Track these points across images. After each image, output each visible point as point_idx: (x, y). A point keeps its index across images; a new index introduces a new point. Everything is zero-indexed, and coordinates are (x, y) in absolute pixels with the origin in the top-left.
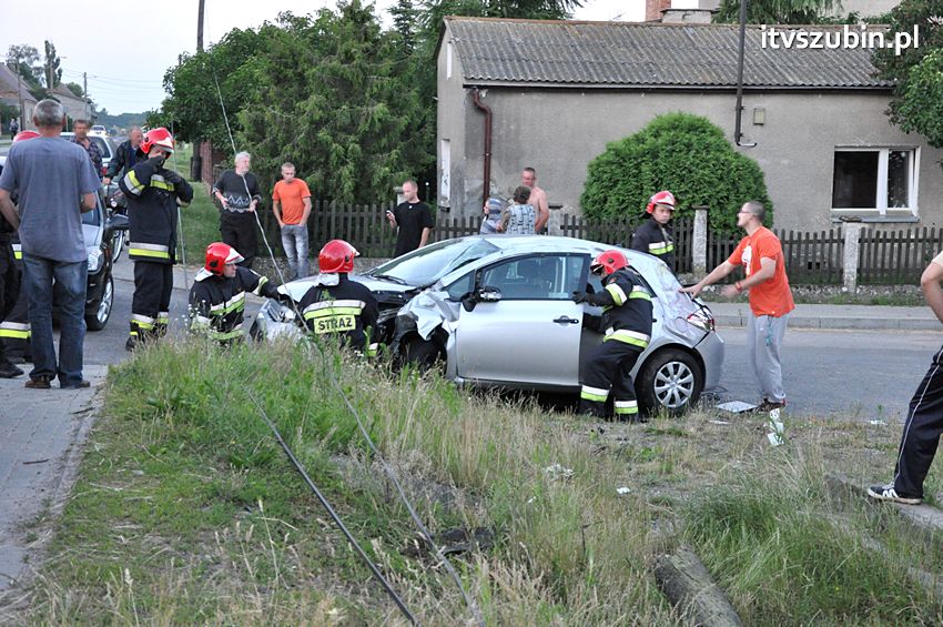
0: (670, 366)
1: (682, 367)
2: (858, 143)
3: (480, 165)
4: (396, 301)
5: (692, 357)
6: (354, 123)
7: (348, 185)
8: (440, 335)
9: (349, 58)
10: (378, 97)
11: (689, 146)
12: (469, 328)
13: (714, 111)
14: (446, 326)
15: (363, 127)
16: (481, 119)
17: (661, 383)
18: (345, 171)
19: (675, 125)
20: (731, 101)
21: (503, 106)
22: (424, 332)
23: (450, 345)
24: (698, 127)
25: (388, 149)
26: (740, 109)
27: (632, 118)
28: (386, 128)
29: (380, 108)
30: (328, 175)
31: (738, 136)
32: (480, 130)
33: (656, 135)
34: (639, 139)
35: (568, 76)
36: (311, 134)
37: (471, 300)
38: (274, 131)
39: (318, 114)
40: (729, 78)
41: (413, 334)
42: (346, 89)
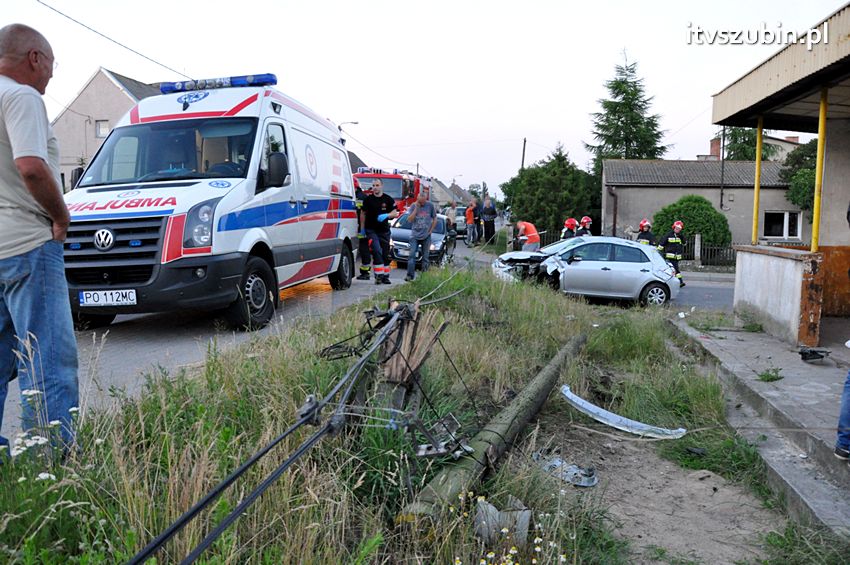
0: (655, 290)
1: (660, 290)
2: (775, 209)
3: (612, 217)
4: (539, 260)
5: (665, 287)
6: (556, 199)
7: (552, 223)
8: (556, 273)
9: (555, 174)
10: (565, 189)
11: (694, 208)
12: (566, 270)
13: (711, 196)
14: (560, 270)
15: (559, 200)
16: (612, 198)
17: (651, 296)
18: (551, 217)
19: (690, 199)
20: (719, 191)
21: (620, 193)
22: (549, 272)
23: (561, 277)
24: (699, 200)
25: (568, 209)
26: (722, 194)
27: (672, 198)
28: (569, 201)
29: (566, 193)
30: (545, 219)
31: (722, 205)
32: (612, 203)
33: (682, 204)
34: (674, 205)
35: (649, 181)
36: (538, 204)
37: (570, 261)
38: (527, 204)
39: (541, 196)
40: (717, 181)
41: (545, 273)
42: (554, 186)
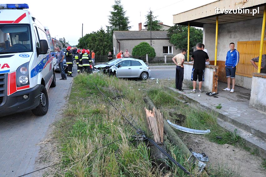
0: (144, 74)
1: (146, 74)
2: (166, 45)
3: (119, 49)
4: (109, 67)
5: (147, 73)
6: (102, 45)
7: (102, 53)
8: (115, 71)
9: (101, 37)
10: (105, 41)
11: (145, 46)
12: (118, 70)
13: (148, 42)
14: (116, 70)
15: (103, 45)
16: (119, 44)
17: (143, 76)
18: (102, 51)
19: (143, 43)
20: (150, 40)
21: (121, 42)
22: (113, 71)
23: (116, 73)
24: (146, 44)
25: (107, 48)
26: (151, 41)
27: (138, 43)
28: (106, 45)
29: (106, 43)
30: (99, 52)
31: (151, 45)
32: (119, 45)
33: (141, 45)
34: (139, 45)
35: (129, 38)
36: (97, 47)
37: (119, 66)
38: (92, 47)
39: (98, 44)
40: (150, 38)
41: (111, 71)
42: (101, 40)
